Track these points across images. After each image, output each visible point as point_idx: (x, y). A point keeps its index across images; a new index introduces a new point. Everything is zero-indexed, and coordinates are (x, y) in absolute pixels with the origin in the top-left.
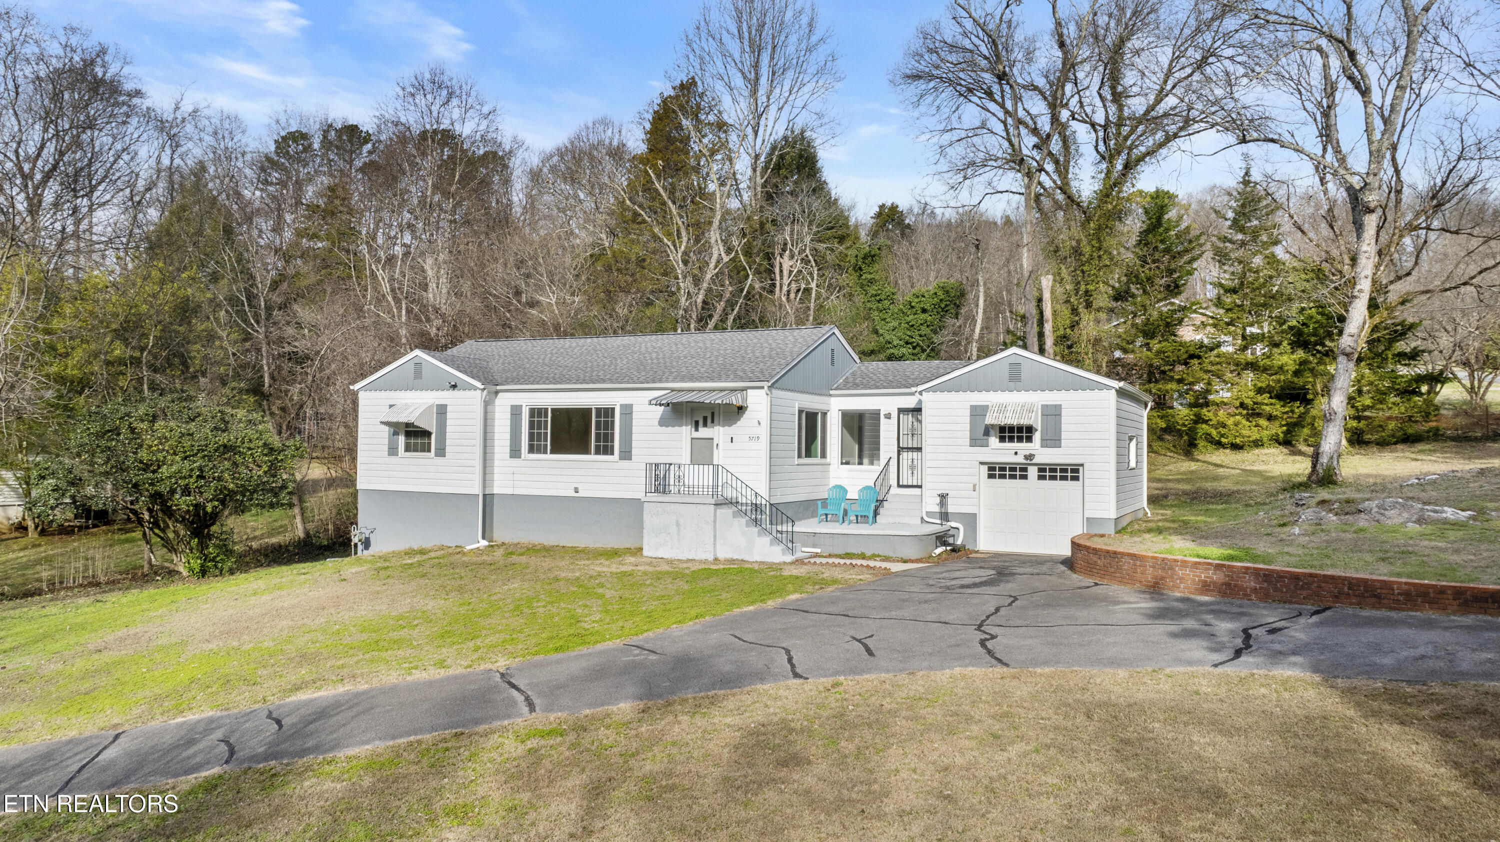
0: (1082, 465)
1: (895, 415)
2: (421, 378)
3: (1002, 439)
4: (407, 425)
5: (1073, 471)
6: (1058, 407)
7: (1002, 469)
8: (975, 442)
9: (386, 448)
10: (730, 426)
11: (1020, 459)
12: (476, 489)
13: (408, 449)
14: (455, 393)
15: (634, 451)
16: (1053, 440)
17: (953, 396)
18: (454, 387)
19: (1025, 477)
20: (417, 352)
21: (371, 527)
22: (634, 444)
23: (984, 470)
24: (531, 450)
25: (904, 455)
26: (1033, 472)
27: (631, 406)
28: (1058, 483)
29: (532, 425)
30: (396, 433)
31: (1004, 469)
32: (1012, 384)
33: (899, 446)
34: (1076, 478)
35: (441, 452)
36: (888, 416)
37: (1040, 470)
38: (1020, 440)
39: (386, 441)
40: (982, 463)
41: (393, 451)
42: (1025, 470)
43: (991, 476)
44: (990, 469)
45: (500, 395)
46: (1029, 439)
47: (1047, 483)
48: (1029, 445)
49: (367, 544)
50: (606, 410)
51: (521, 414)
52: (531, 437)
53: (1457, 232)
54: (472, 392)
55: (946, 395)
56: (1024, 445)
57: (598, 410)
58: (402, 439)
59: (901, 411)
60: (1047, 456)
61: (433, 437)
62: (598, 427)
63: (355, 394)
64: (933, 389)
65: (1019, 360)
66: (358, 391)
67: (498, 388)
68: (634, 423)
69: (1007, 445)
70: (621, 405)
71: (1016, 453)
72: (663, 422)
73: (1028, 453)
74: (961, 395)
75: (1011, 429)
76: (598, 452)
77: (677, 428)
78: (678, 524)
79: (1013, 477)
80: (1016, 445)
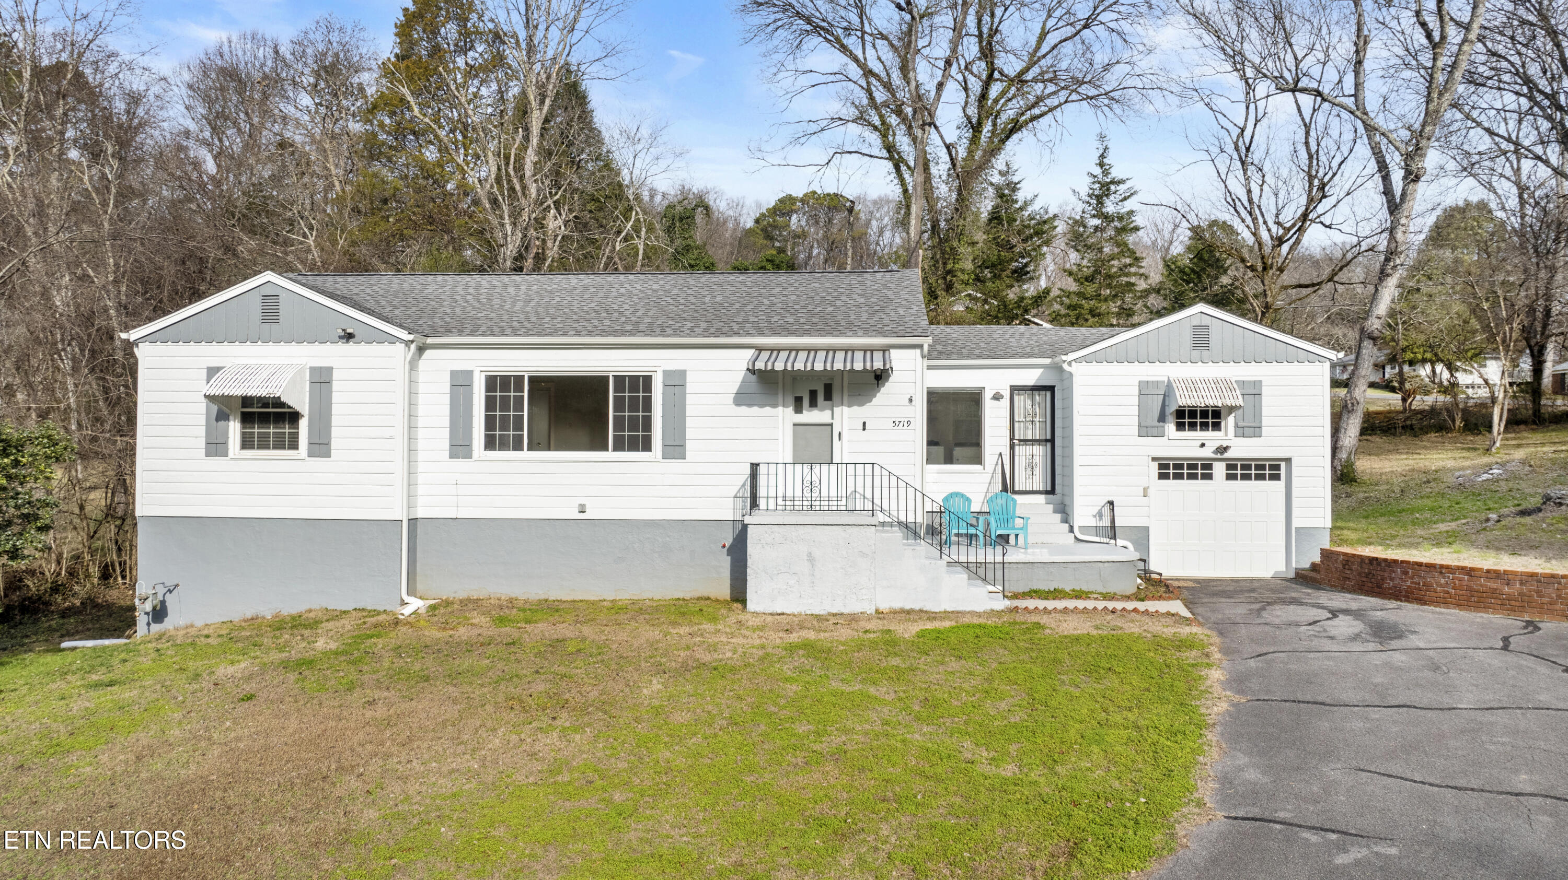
0: (1288, 461)
1: (1007, 394)
2: (276, 320)
3: (1180, 426)
4: (246, 401)
5: (1272, 467)
6: (1257, 384)
7: (1178, 466)
8: (1144, 430)
9: (202, 442)
10: (861, 404)
11: (1207, 453)
12: (398, 512)
13: (247, 443)
14: (351, 347)
15: (689, 445)
16: (1250, 429)
17: (1115, 368)
18: (349, 337)
19: (1208, 477)
20: (269, 276)
21: (170, 583)
22: (689, 434)
23: (1154, 468)
24: (490, 444)
25: (1020, 450)
26: (1219, 469)
27: (683, 373)
28: (1253, 483)
29: (490, 404)
30: (222, 416)
31: (1180, 467)
32: (1196, 354)
33: (1012, 438)
34: (1276, 477)
35: (321, 448)
36: (997, 397)
37: (1229, 467)
38: (1204, 426)
39: (202, 431)
40: (1154, 459)
41: (216, 447)
42: (1209, 467)
43: (1163, 476)
44: (1161, 466)
45: (428, 353)
46: (1217, 426)
47: (1239, 484)
48: (1216, 433)
49: (159, 614)
50: (634, 380)
51: (470, 385)
52: (490, 423)
53: (1329, 227)
54: (386, 348)
55: (1105, 367)
56: (1210, 434)
57: (619, 380)
58: (234, 428)
59: (1014, 389)
60: (1242, 449)
61: (303, 424)
62: (619, 406)
63: (129, 346)
64: (1086, 359)
65: (1206, 321)
66: (136, 343)
67: (430, 341)
68: (689, 399)
69: (1187, 434)
70: (665, 372)
71: (1203, 445)
72: (741, 399)
73: (1218, 444)
74: (1125, 368)
75: (1193, 413)
76: (618, 447)
77: (768, 409)
78: (811, 559)
79: (1192, 477)
80: (1199, 434)
